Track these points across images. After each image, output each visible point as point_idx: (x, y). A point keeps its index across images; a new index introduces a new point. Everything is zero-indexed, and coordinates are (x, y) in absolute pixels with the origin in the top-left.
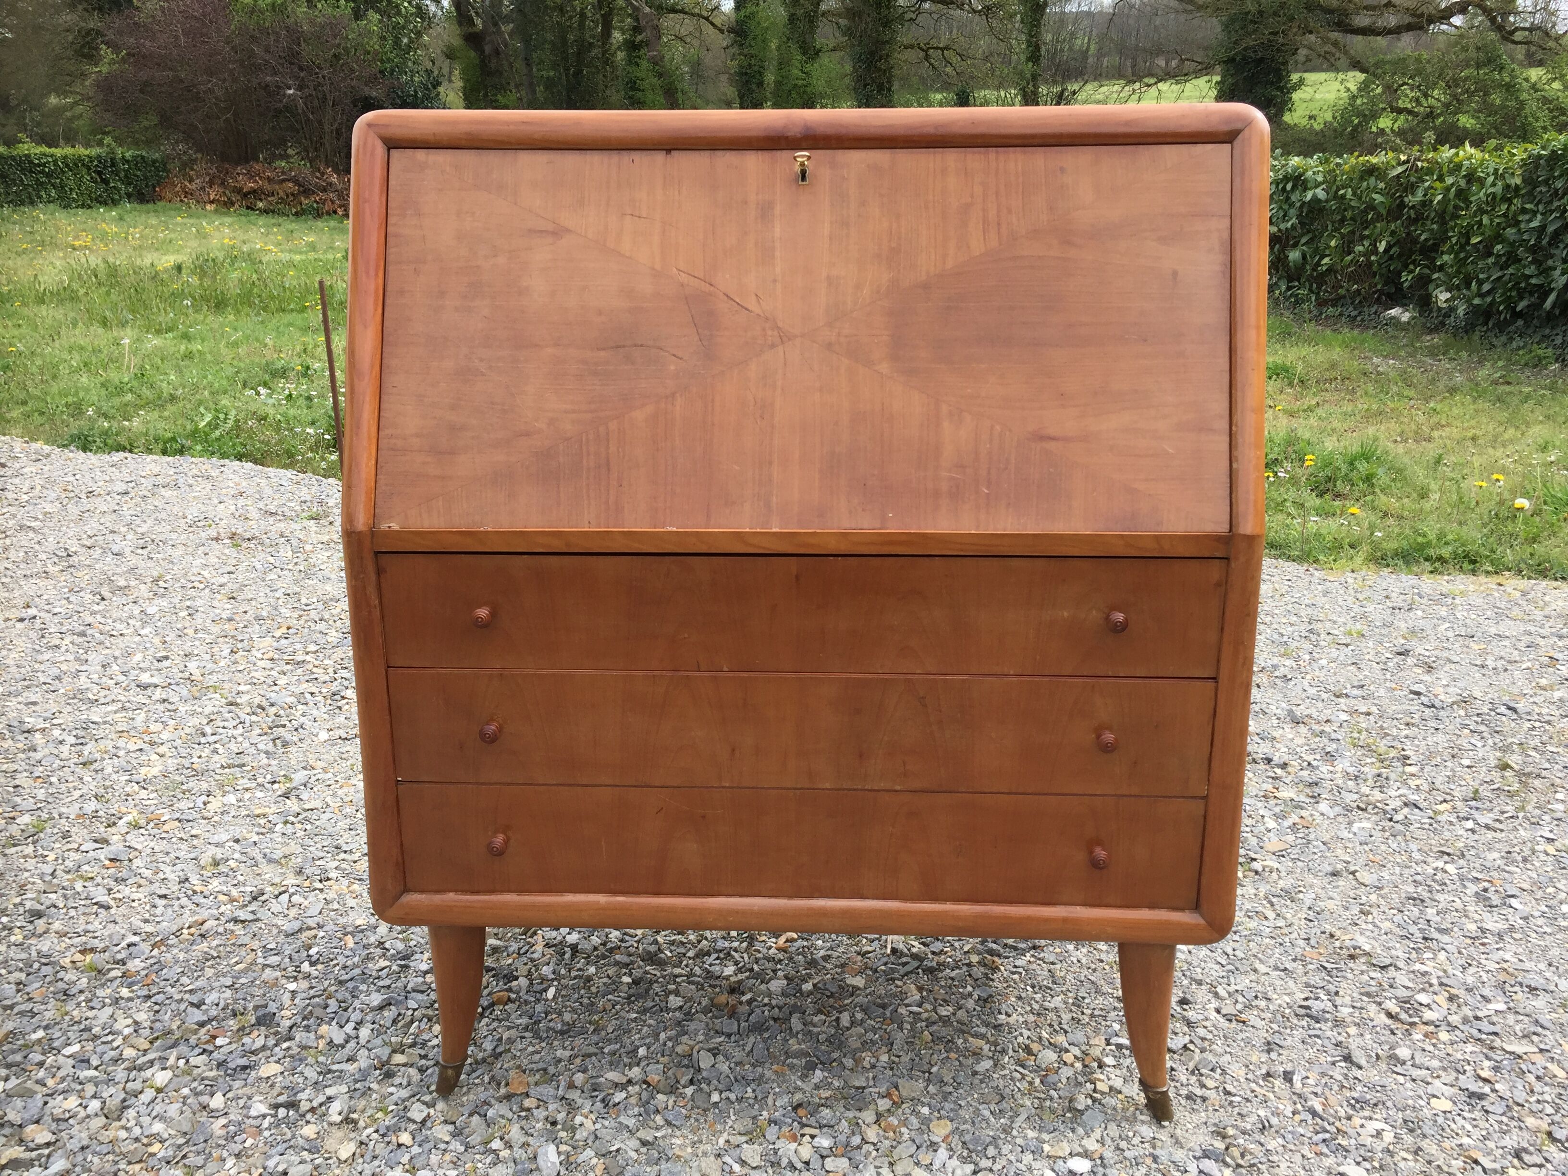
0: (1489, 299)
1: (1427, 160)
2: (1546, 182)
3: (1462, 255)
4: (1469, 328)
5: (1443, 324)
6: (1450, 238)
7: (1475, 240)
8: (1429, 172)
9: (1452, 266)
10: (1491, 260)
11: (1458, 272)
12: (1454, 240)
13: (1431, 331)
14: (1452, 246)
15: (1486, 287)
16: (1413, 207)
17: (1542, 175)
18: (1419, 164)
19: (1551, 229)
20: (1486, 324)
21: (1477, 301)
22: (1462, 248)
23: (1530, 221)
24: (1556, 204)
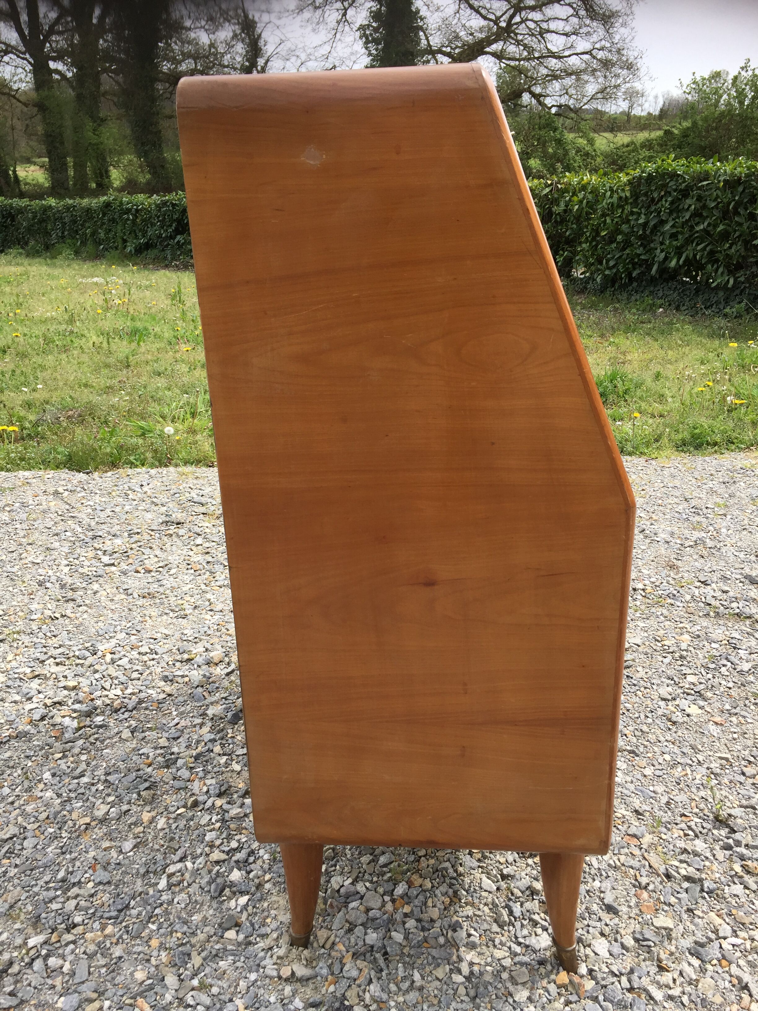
0: (614, 270)
1: (563, 183)
2: (646, 194)
3: (594, 243)
4: (602, 290)
5: (585, 288)
6: (585, 233)
7: (603, 233)
8: (566, 191)
9: (588, 251)
10: (614, 245)
11: (593, 254)
12: (588, 234)
13: (579, 293)
14: (587, 238)
15: (612, 263)
16: (559, 214)
17: (644, 189)
18: (559, 186)
19: (652, 223)
20: (613, 286)
21: (607, 272)
22: (594, 239)
23: (637, 219)
24: (653, 208)
